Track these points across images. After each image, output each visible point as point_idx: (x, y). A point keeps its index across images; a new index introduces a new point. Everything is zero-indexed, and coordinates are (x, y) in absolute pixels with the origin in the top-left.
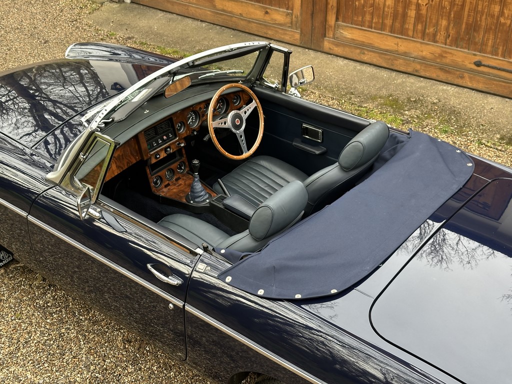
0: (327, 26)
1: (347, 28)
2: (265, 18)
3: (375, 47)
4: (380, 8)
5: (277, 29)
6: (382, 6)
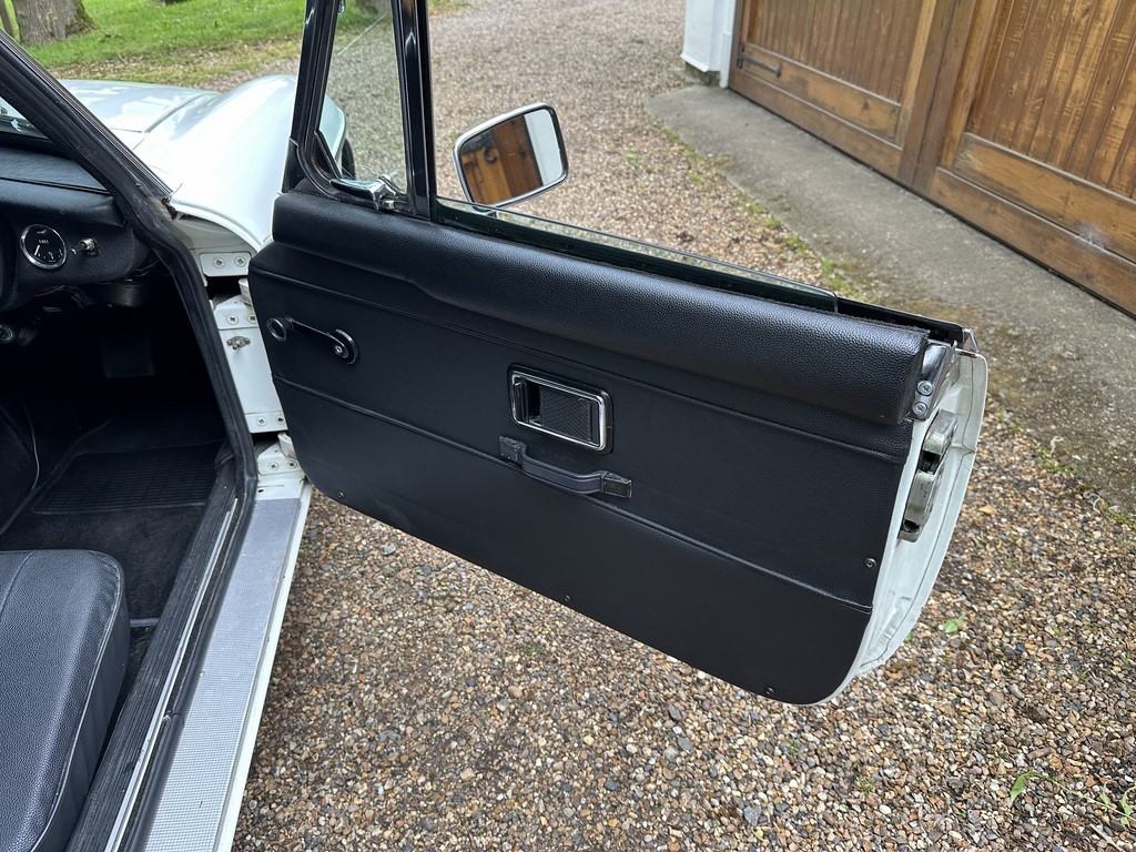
0: (947, 140)
1: (980, 148)
2: (862, 118)
3: (1019, 200)
4: (1057, 100)
5: (871, 141)
6: (1061, 95)
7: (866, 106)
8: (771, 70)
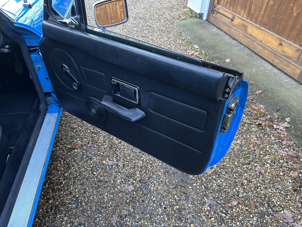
2: (278, 48)
5: (283, 60)
8: (228, 18)
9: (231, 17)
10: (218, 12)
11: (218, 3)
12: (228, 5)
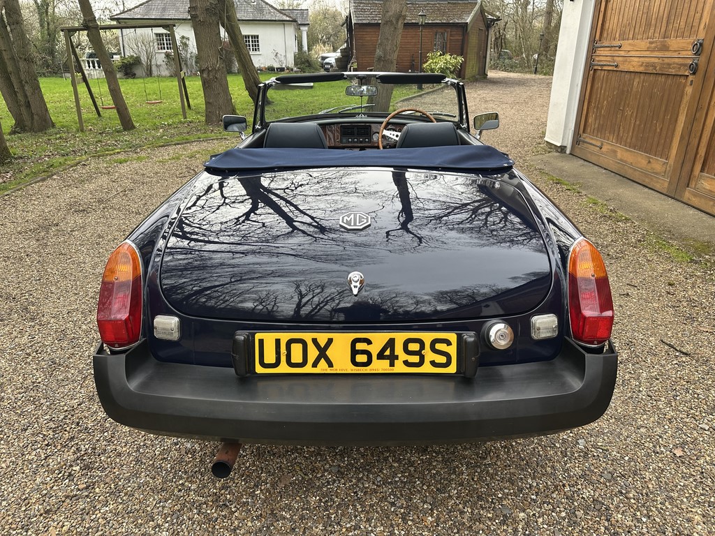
0: (692, 176)
1: (708, 179)
2: (647, 167)
5: (652, 178)
7: (649, 162)
8: (596, 146)
9: (599, 144)
10: (584, 142)
11: (584, 132)
12: (596, 132)
